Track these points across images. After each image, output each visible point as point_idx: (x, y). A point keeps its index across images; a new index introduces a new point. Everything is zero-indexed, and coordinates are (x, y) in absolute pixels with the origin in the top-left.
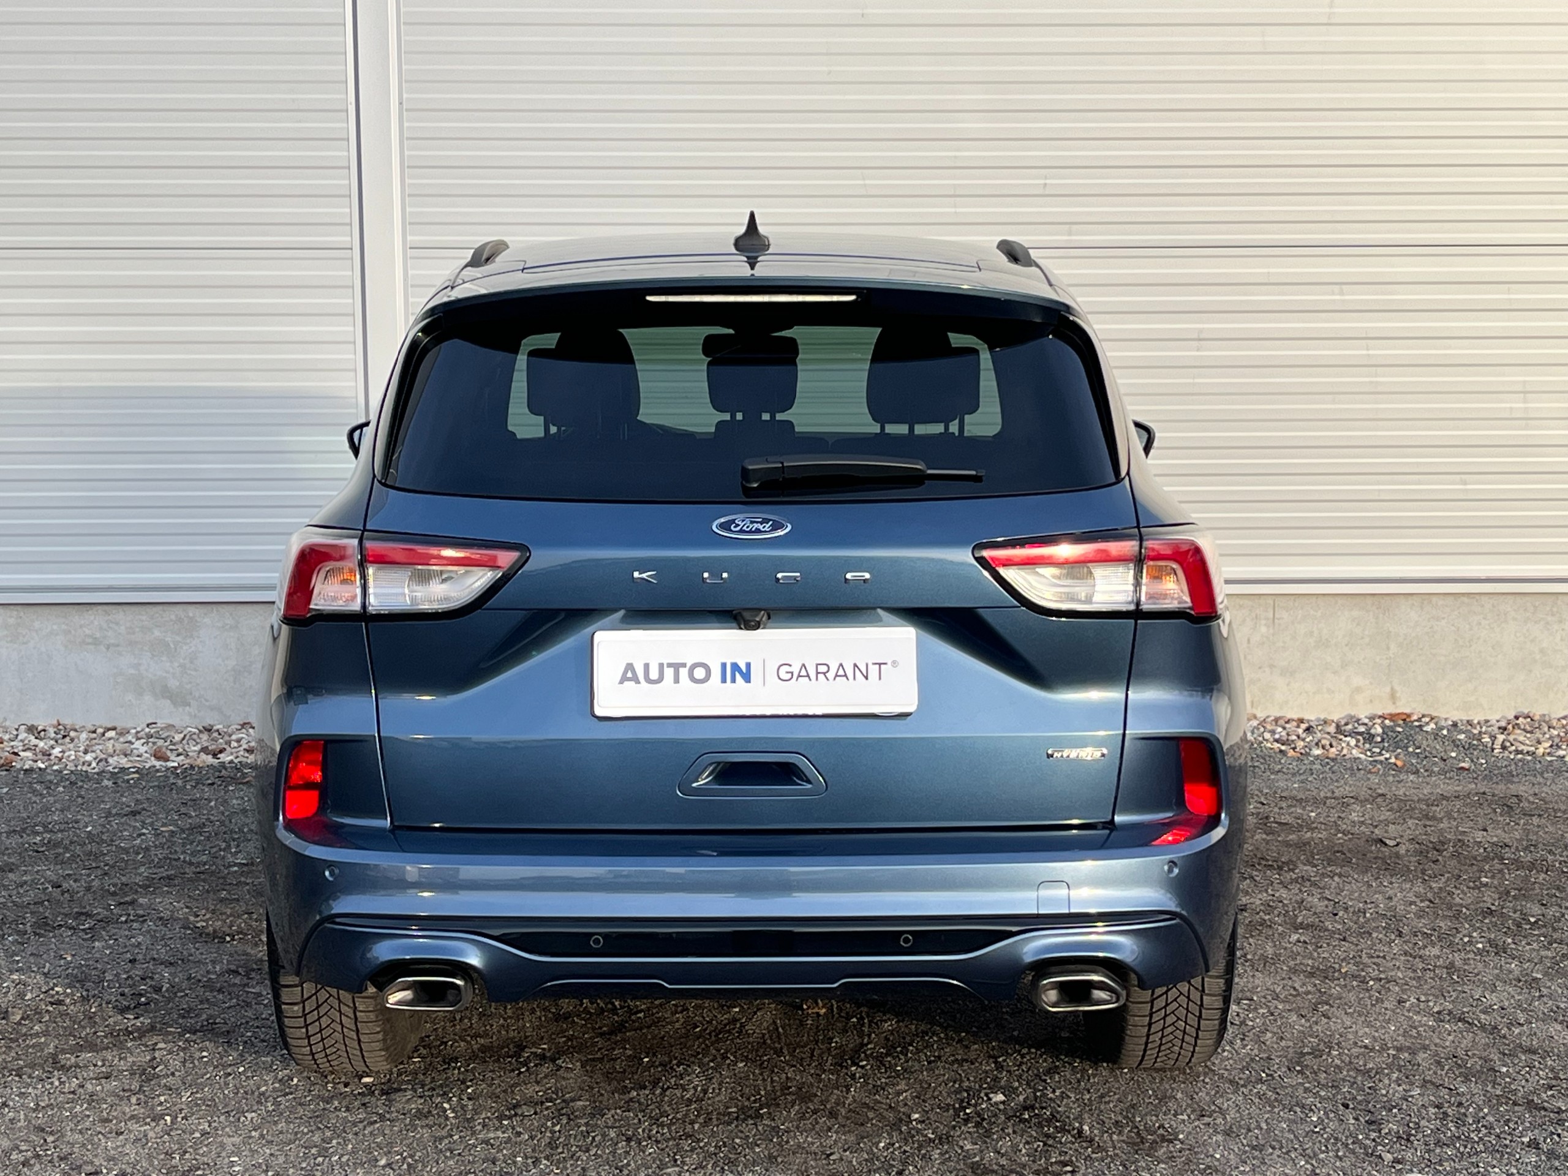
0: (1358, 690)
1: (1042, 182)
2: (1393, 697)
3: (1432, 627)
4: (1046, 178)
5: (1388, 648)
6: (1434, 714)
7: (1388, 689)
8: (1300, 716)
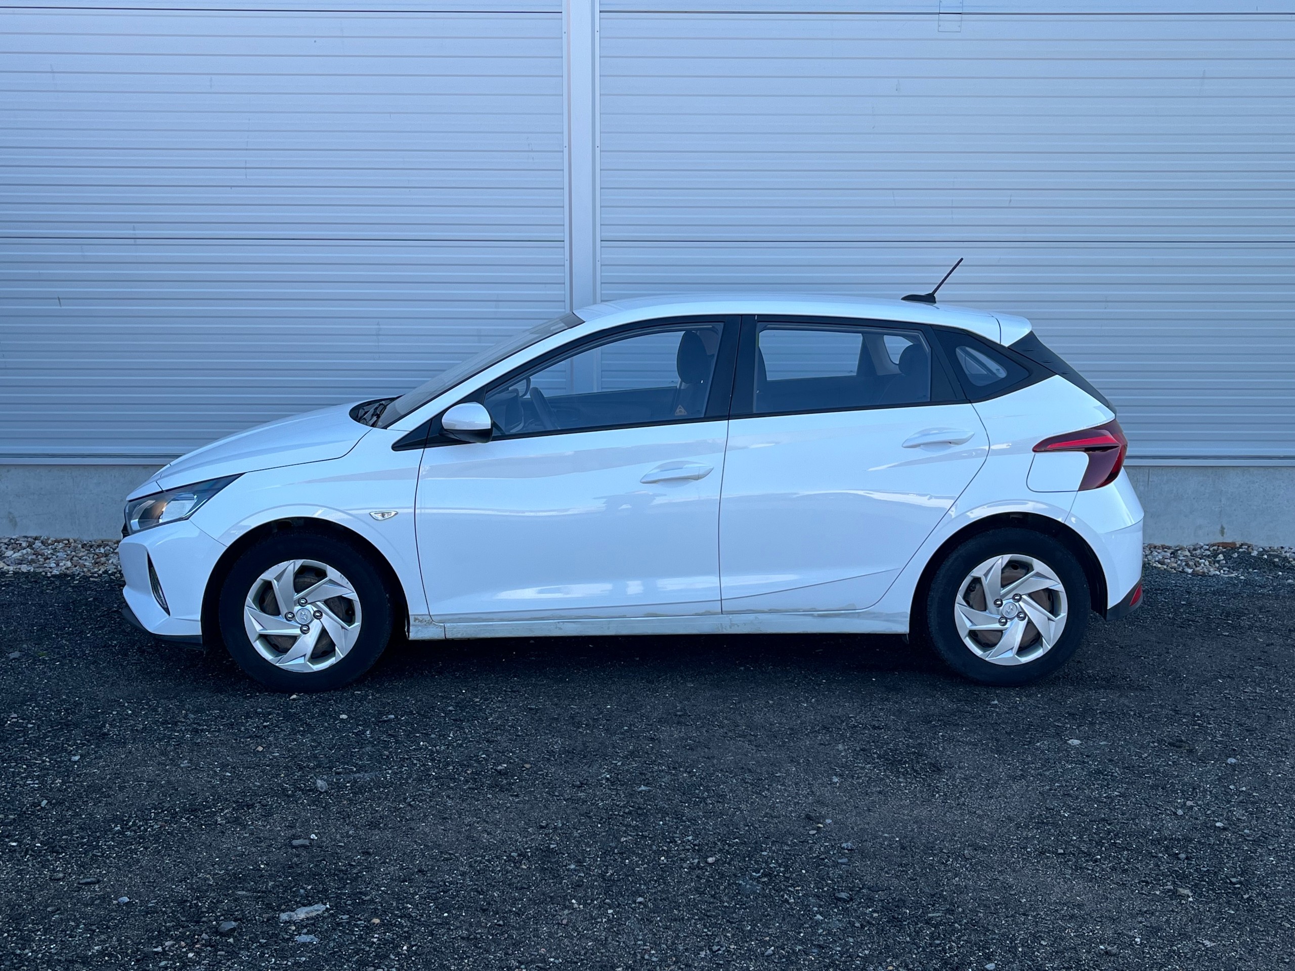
0: (1200, 527)
1: (1009, 198)
2: (1222, 532)
3: (1249, 488)
4: (1011, 196)
5: (1221, 501)
6: (1249, 543)
7: (1219, 527)
8: (1163, 543)
